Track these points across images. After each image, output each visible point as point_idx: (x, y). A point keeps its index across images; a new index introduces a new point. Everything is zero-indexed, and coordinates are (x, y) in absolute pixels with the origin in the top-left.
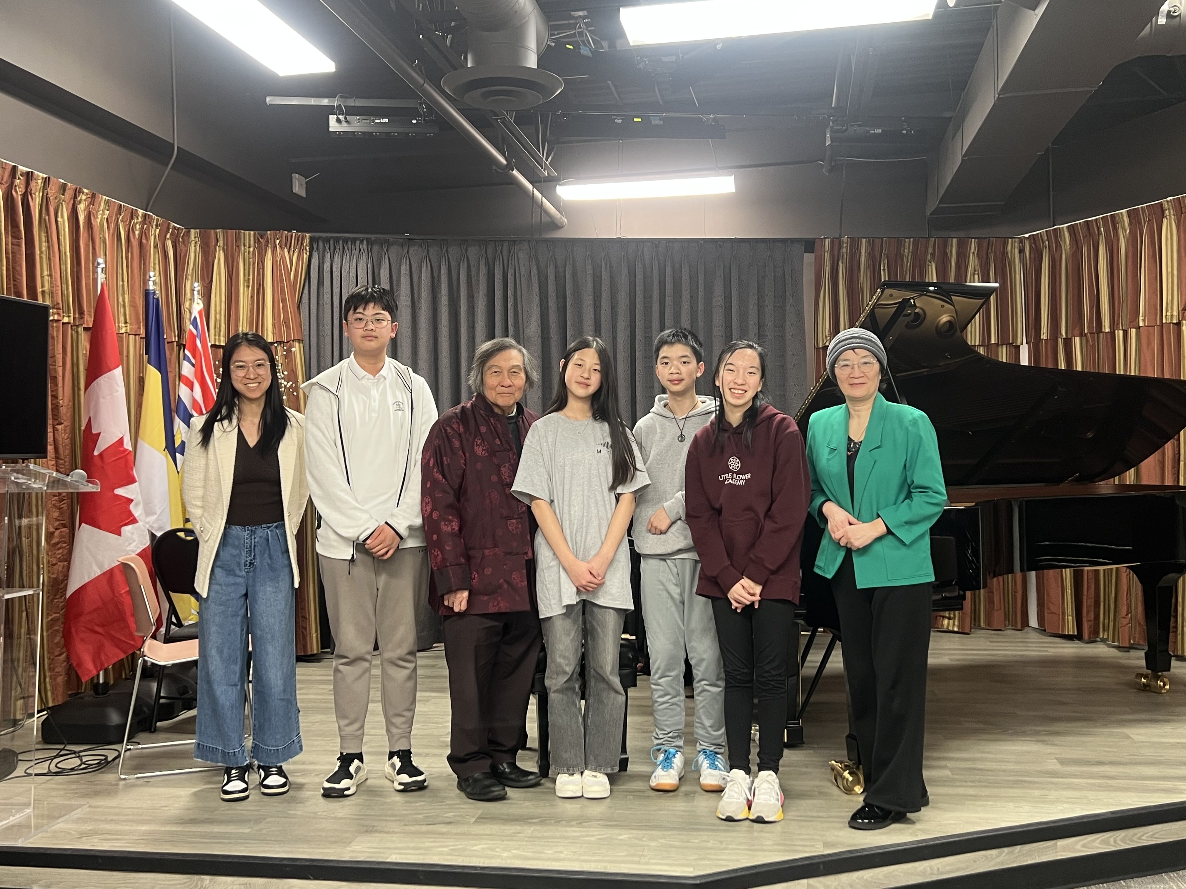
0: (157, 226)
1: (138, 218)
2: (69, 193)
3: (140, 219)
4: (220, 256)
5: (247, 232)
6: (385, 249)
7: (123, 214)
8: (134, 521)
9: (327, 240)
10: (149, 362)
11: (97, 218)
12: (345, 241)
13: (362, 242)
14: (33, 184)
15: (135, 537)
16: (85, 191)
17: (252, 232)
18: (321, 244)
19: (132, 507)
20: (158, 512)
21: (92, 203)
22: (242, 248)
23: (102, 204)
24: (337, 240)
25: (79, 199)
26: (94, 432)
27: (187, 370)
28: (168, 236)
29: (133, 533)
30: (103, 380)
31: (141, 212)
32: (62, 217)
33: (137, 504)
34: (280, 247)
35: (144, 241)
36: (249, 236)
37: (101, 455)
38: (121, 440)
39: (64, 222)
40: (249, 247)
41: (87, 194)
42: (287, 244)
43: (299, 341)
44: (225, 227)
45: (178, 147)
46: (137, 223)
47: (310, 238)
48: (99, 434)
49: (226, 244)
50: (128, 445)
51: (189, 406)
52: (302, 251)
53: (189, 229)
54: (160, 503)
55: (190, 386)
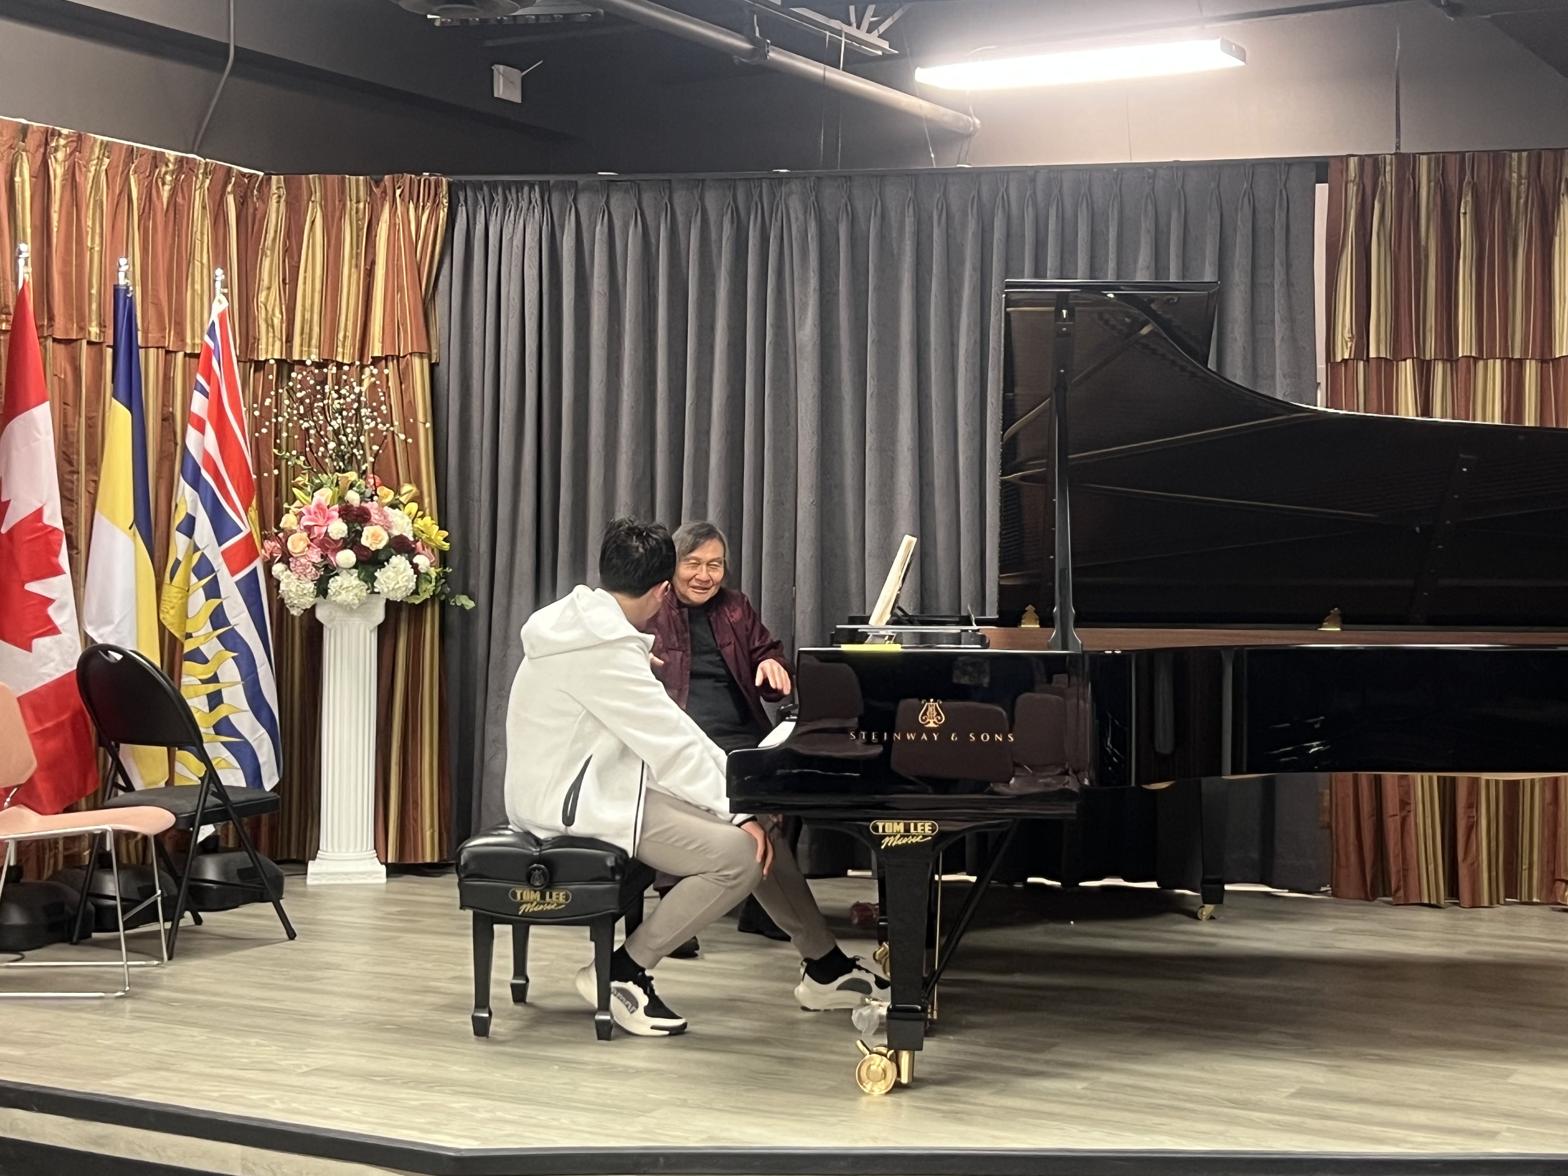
0: (205, 174)
1: (167, 166)
2: (33, 140)
3: (171, 166)
4: (315, 216)
5: (353, 178)
6: (571, 199)
7: (136, 162)
8: (53, 630)
9: (478, 187)
10: (115, 395)
11: (89, 171)
12: (507, 186)
13: (534, 187)
15: (55, 655)
16: (65, 131)
17: (361, 178)
18: (470, 193)
19: (51, 611)
20: (116, 621)
21: (78, 149)
22: (348, 203)
23: (97, 150)
24: (493, 186)
25: (53, 144)
27: (199, 404)
28: (229, 188)
29: (50, 650)
30: (17, 424)
31: (171, 154)
32: (21, 175)
33: (62, 607)
34: (403, 200)
35: (180, 200)
36: (357, 183)
37: (10, 532)
38: (39, 513)
39: (23, 182)
40: (358, 202)
41: (67, 137)
42: (412, 196)
44: (321, 171)
45: (235, 47)
46: (166, 173)
47: (450, 185)
48: (8, 502)
49: (324, 197)
50: (54, 518)
51: (199, 461)
52: (436, 206)
53: (268, 175)
54: (120, 608)
55: (201, 429)
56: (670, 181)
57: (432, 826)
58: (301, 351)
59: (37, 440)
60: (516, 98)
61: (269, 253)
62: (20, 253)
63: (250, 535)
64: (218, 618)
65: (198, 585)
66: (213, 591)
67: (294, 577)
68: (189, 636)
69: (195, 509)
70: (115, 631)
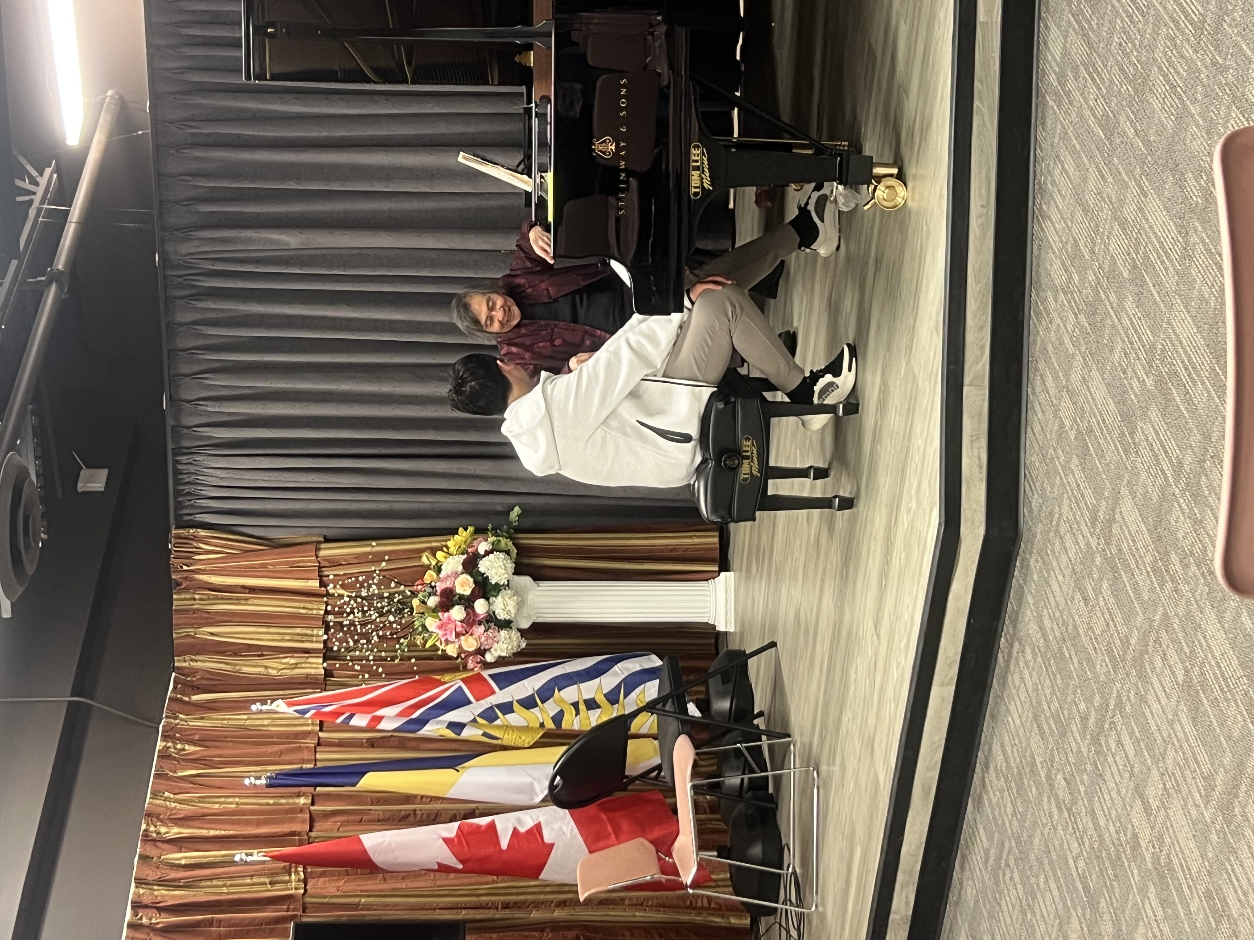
0: (176, 718)
1: (170, 747)
2: (151, 851)
3: (170, 744)
4: (206, 633)
5: (175, 603)
6: (186, 431)
7: (167, 772)
8: (538, 827)
9: (179, 506)
10: (354, 785)
11: (175, 807)
12: (177, 482)
13: (178, 462)
14: (146, 900)
15: (556, 826)
16: (144, 827)
17: (175, 597)
18: (185, 511)
19: (522, 830)
20: (531, 780)
21: (158, 816)
22: (195, 607)
23: (158, 802)
24: (178, 493)
25: (154, 835)
26: (436, 867)
28: (186, 699)
29: (552, 830)
30: (377, 858)
31: (160, 744)
32: (180, 859)
33: (520, 821)
34: (192, 564)
35: (197, 737)
36: (179, 600)
37: (462, 862)
38: (446, 840)
39: (185, 858)
40: (195, 599)
41: (148, 825)
42: (188, 557)
43: (318, 550)
44: (170, 628)
45: (72, 696)
46: (175, 748)
47: (177, 527)
48: (439, 864)
49: (191, 625)
50: (451, 829)
51: (405, 720)
52: (195, 538)
53: (174, 669)
54: (521, 778)
55: (380, 718)
56: (169, 351)
57: (691, 537)
58: (316, 642)
59: (390, 844)
60: (104, 473)
61: (237, 668)
62: (242, 860)
63: (463, 680)
64: (528, 703)
65: (502, 719)
66: (507, 708)
67: (496, 646)
68: (542, 725)
69: (442, 722)
70: (539, 781)
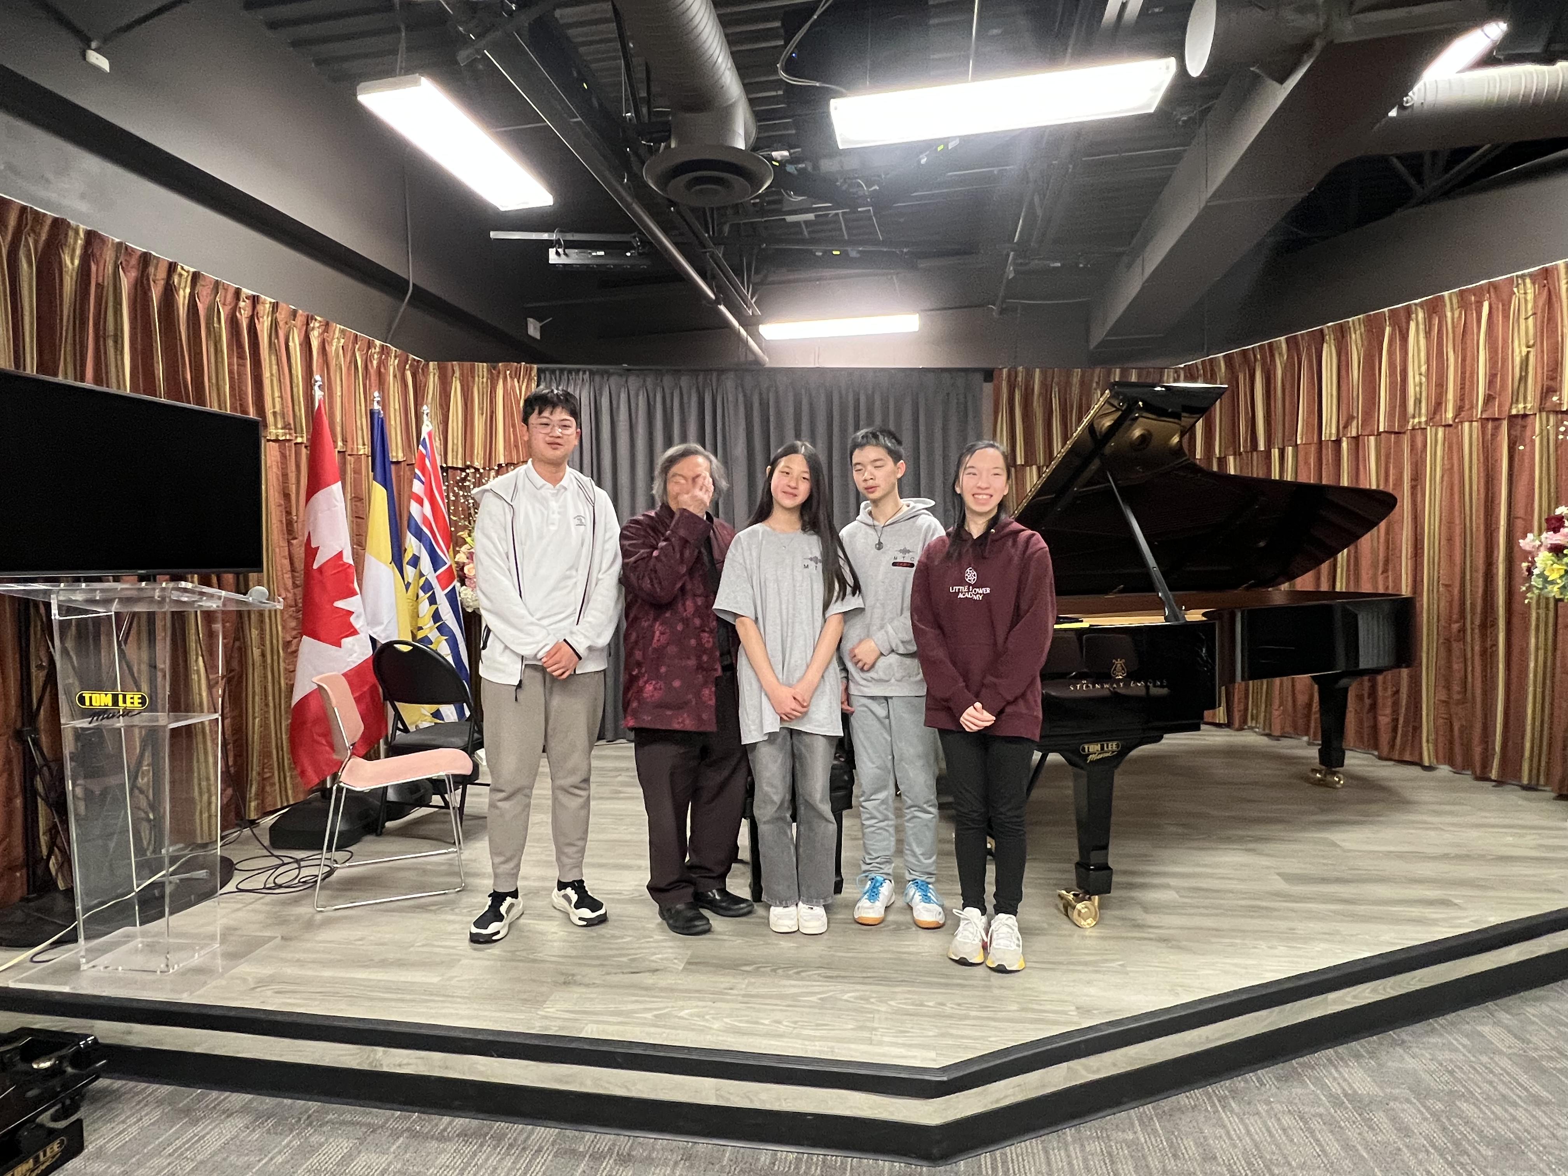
0: (395, 357)
1: (375, 349)
2: (300, 320)
3: (377, 349)
4: (456, 387)
5: (480, 364)
6: (606, 379)
7: (359, 344)
8: (355, 632)
9: (553, 371)
10: (375, 479)
11: (333, 345)
12: (570, 372)
13: (584, 372)
14: (260, 308)
15: (356, 648)
16: (318, 318)
17: (485, 364)
18: (549, 374)
19: (352, 619)
21: (326, 330)
22: (477, 378)
23: (337, 333)
24: (562, 371)
25: (311, 325)
26: (313, 546)
27: (418, 487)
28: (407, 367)
29: (352, 645)
30: (320, 495)
31: (378, 342)
32: (294, 342)
33: (358, 617)
34: (511, 377)
35: (382, 370)
36: (482, 367)
37: (320, 569)
38: (340, 555)
39: (295, 346)
40: (483, 378)
41: (320, 322)
42: (516, 375)
44: (460, 359)
45: (414, 285)
46: (374, 353)
47: (538, 369)
48: (316, 550)
49: (462, 374)
50: (348, 559)
51: (419, 522)
52: (530, 380)
53: (427, 361)
54: (386, 614)
55: (420, 502)
59: (334, 507)
62: (315, 382)
63: (451, 566)
64: (436, 617)
65: (424, 597)
66: (433, 600)
67: (470, 590)
68: (421, 628)
69: (420, 552)
70: (385, 630)
